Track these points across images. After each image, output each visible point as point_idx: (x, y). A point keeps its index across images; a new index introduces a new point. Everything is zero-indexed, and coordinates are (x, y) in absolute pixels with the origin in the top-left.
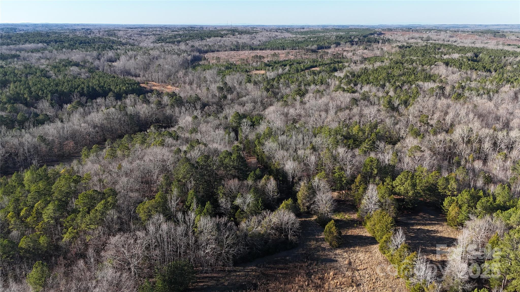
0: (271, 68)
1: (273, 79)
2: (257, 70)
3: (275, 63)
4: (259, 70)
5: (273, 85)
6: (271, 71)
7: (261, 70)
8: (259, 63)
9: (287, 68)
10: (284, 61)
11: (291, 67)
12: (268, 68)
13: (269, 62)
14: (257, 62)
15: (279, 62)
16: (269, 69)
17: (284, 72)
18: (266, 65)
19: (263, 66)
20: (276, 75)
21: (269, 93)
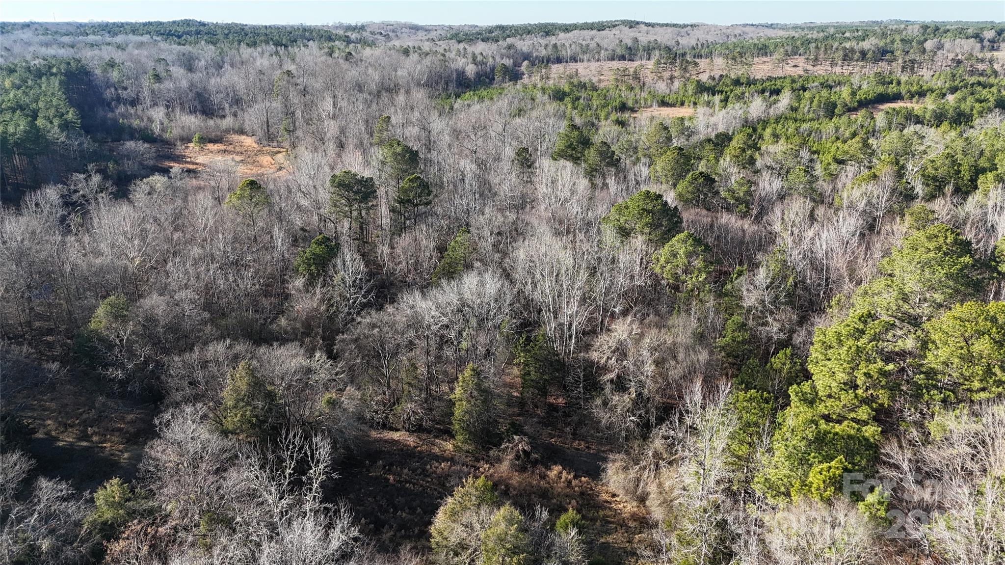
0: (717, 98)
1: (721, 141)
2: (663, 103)
3: (737, 82)
4: (673, 105)
5: (709, 180)
6: (717, 108)
7: (682, 104)
8: (677, 84)
9: (785, 100)
10: (770, 79)
11: (799, 99)
12: (705, 97)
13: (714, 79)
14: (672, 78)
15: (750, 83)
16: (709, 102)
17: (771, 111)
18: (701, 88)
19: (690, 92)
20: (737, 124)
21: (665, 251)
